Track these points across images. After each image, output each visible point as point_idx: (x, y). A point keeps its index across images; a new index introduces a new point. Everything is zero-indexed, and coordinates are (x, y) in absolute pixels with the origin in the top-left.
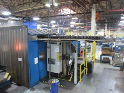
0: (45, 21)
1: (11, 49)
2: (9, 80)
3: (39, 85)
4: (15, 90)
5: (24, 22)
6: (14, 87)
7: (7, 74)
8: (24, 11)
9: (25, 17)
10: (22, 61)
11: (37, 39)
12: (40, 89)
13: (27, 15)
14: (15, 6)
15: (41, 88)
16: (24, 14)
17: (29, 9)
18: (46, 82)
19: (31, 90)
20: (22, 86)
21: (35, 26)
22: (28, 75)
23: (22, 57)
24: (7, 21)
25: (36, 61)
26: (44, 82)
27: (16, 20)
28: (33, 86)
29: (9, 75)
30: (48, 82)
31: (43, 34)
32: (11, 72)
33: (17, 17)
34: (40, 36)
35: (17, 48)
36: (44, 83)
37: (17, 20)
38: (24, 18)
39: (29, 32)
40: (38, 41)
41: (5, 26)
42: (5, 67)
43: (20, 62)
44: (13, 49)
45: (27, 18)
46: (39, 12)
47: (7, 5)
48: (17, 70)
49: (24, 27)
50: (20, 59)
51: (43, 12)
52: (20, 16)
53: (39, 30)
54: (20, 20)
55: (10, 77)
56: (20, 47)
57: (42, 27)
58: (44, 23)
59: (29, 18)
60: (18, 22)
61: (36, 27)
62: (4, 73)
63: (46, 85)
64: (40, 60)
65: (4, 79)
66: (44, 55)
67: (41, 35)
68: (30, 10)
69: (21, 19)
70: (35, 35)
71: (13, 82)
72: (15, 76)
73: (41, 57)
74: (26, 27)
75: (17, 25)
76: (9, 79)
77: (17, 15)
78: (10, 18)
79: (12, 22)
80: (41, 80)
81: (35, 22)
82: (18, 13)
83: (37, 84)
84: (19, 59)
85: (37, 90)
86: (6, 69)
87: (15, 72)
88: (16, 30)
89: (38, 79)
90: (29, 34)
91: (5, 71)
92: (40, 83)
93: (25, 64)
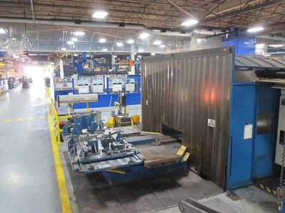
0: (279, 35)
1: (195, 98)
2: (185, 162)
3: (249, 192)
4: (195, 186)
5: (224, 39)
6: (193, 178)
7: (184, 148)
8: (226, 15)
9: (228, 28)
10: (214, 126)
11: (255, 79)
12: (252, 200)
13: (231, 23)
14: (206, 5)
15: (254, 199)
16: (226, 20)
17: (239, 7)
18: (269, 190)
19: (228, 196)
20: (210, 182)
21: (251, 47)
22: (225, 160)
23: (215, 117)
24: (189, 39)
25: (248, 132)
26: (262, 186)
27: (207, 37)
28: (236, 189)
29: (186, 151)
30: (275, 192)
31: (271, 66)
32: (191, 147)
33: (210, 29)
34: (263, 73)
35: (206, 98)
36: (262, 189)
37: (210, 36)
38: (224, 30)
39: (236, 62)
40: (258, 85)
41: (185, 50)
42: (180, 133)
43: (211, 128)
44: (197, 98)
45: (232, 30)
46: (263, 13)
47: (191, 4)
48: (203, 144)
49: (225, 50)
50: (211, 123)
51: (274, 9)
52: (217, 25)
53: (261, 58)
54: (215, 35)
55: (187, 155)
56: (213, 96)
57: (270, 50)
58: (275, 38)
59: (236, 29)
60: (212, 40)
61: (254, 49)
62: (178, 144)
63: (265, 196)
64: (257, 131)
66: (270, 121)
67: (267, 69)
68: (241, 10)
69: (217, 33)
70: (251, 69)
71: (193, 168)
72: (197, 155)
73: (259, 124)
74: (230, 49)
75: (208, 47)
76: (185, 158)
77: (210, 24)
78: (196, 32)
79: (199, 40)
80: (255, 181)
81: (253, 37)
82: (213, 19)
83: (246, 186)
84: (209, 121)
85: (244, 200)
86: (181, 139)
87: (198, 149)
88: (208, 58)
89: (248, 176)
90: (236, 68)
91: (180, 141)
92: (253, 187)
93: (221, 134)
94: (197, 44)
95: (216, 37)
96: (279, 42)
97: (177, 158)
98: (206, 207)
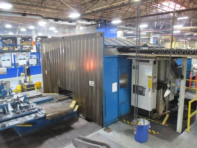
0: (130, 25)
1: (80, 67)
2: (76, 112)
3: (118, 125)
4: (84, 127)
5: (97, 28)
6: (82, 122)
7: (74, 102)
8: (98, 11)
9: (100, 20)
10: (94, 86)
11: (117, 54)
12: (119, 131)
13: (102, 17)
14: (85, 4)
15: (120, 129)
16: (99, 15)
17: (106, 6)
18: (129, 123)
19: (105, 130)
20: (93, 123)
21: (114, 32)
22: (101, 107)
23: (94, 79)
24: (74, 27)
25: (115, 87)
26: (124, 121)
27: (87, 26)
28: (109, 125)
29: (76, 104)
30: (132, 123)
31: (126, 45)
32: (79, 101)
33: (88, 20)
34: (122, 49)
35: (88, 67)
36: (124, 122)
37: (89, 25)
38: (97, 21)
39: (105, 42)
40: (119, 57)
41: (72, 34)
42: (71, 92)
43: (92, 87)
44: (82, 67)
45: (103, 21)
46: (120, 11)
47: (75, 3)
48: (87, 98)
49: (98, 35)
50: (92, 83)
51: (127, 9)
52: (93, 18)
53: (120, 40)
54: (92, 25)
55: (77, 107)
56: (92, 66)
57: (125, 35)
58: (128, 27)
59: (105, 21)
60: (90, 27)
61: (116, 34)
62: (70, 100)
63: (128, 127)
64: (120, 86)
65: (69, 109)
66: (127, 80)
67: (124, 47)
68: (107, 9)
69: (93, 23)
70: (114, 47)
71: (81, 115)
72: (84, 106)
73: (121, 82)
74: (101, 34)
75: (88, 33)
76: (76, 110)
77: (88, 17)
78: (80, 22)
79: (82, 28)
80: (121, 118)
81: (115, 26)
82: (89, 14)
83: (115, 122)
84: (90, 82)
85: (114, 131)
86: (72, 96)
87: (84, 101)
88: (87, 40)
89: (116, 116)
90: (105, 46)
91: (71, 98)
92: (119, 122)
93: (98, 90)
94: (80, 30)
95: (93, 26)
96: (130, 30)
97: (70, 110)
98: (91, 141)
